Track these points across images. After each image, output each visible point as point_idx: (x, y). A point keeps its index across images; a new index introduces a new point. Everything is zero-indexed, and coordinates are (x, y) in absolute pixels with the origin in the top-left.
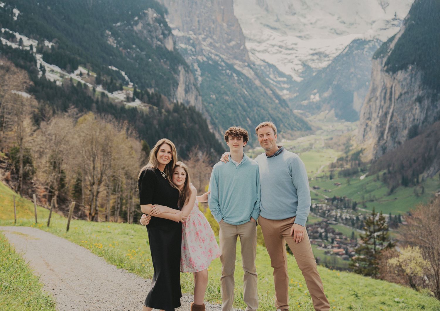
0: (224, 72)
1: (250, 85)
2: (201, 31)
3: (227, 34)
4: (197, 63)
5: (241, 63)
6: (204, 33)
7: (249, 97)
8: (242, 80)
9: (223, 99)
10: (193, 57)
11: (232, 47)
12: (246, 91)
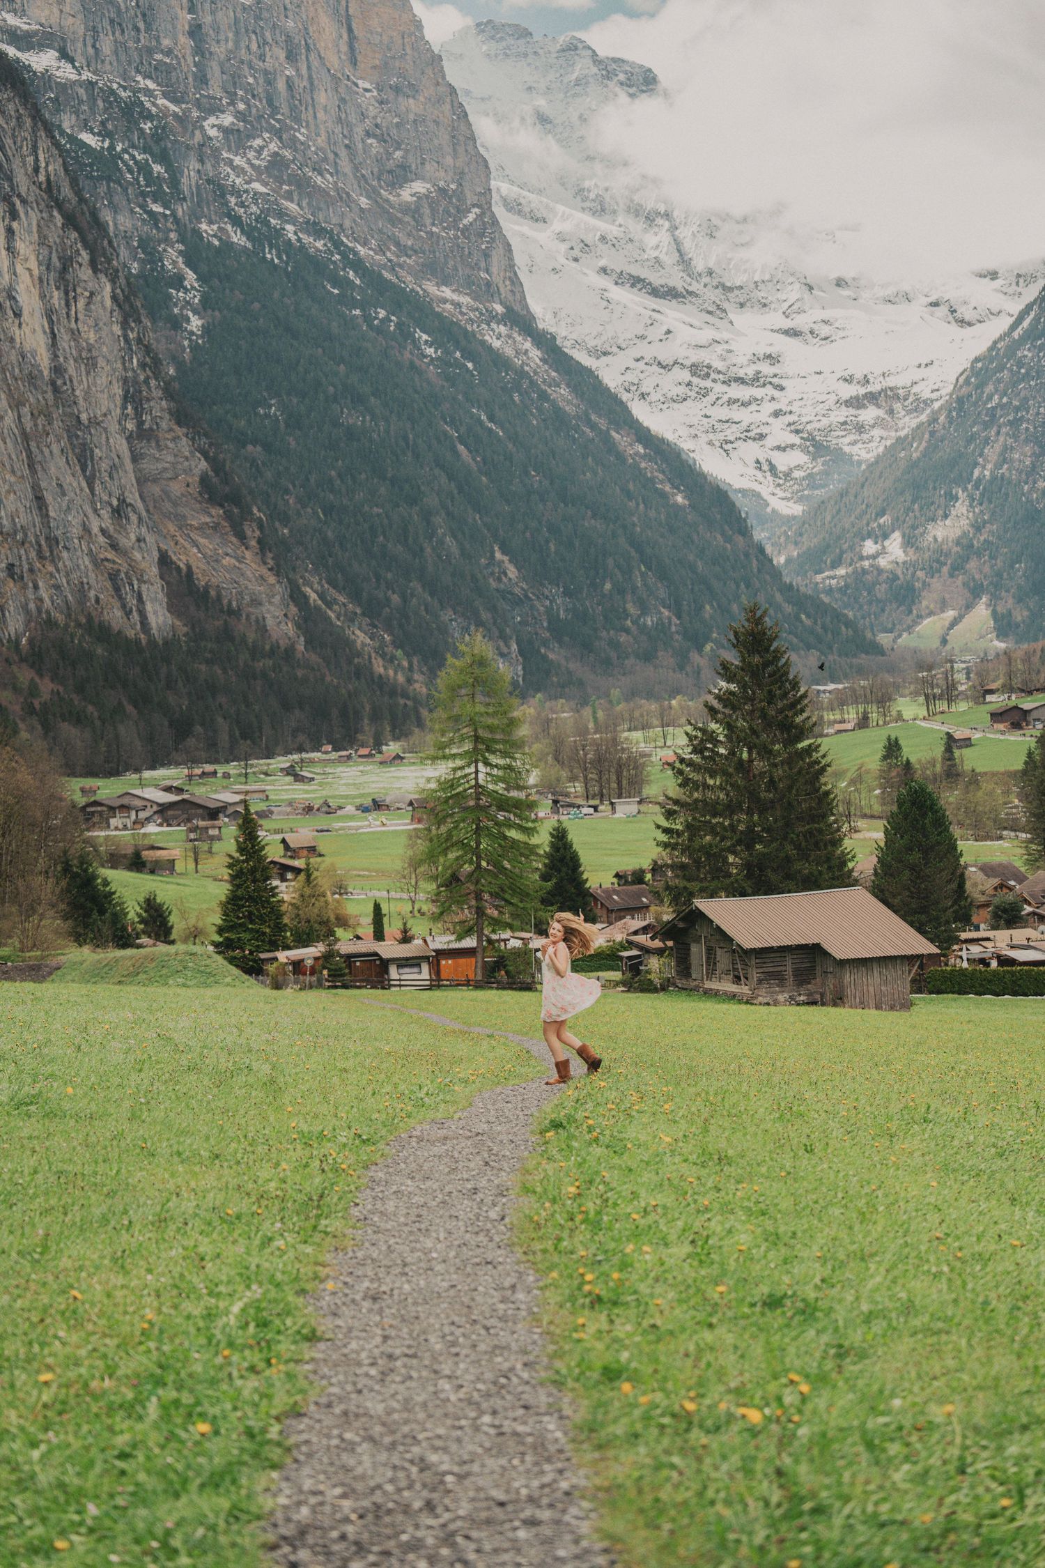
0: (358, 312)
1: (516, 397)
2: (215, 89)
3: (381, 139)
4: (181, 247)
5: (465, 300)
6: (232, 103)
7: (510, 446)
8: (470, 365)
9: (335, 424)
10: (157, 208)
11: (413, 211)
12: (491, 419)
